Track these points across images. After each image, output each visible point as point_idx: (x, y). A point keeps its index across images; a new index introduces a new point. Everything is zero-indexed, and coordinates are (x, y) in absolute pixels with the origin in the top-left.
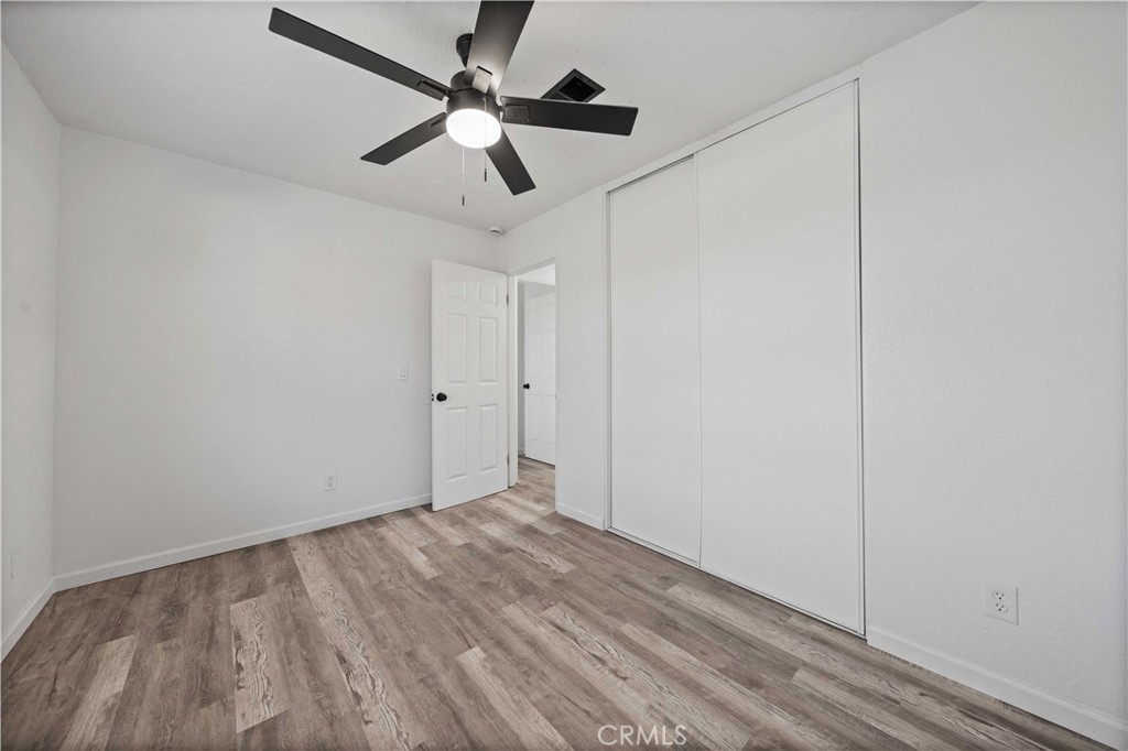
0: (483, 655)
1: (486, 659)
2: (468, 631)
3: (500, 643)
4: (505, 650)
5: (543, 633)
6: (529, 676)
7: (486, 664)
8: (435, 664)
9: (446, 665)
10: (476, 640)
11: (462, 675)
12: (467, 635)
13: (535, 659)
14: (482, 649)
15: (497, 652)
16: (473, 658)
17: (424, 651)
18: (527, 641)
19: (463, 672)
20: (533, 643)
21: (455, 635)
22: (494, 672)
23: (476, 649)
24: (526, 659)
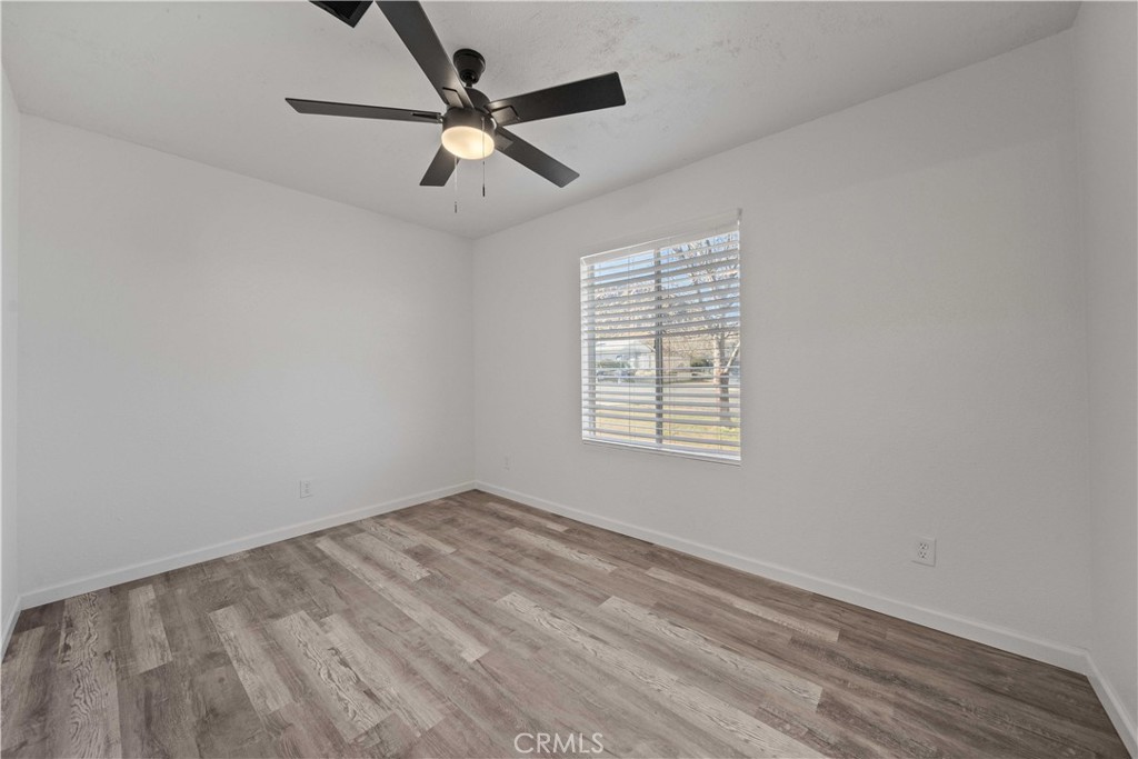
0: (464, 655)
1: (460, 652)
2: (485, 679)
3: (446, 669)
4: (441, 663)
5: (393, 686)
6: (420, 643)
7: (459, 648)
8: (507, 643)
9: (497, 643)
10: (473, 669)
11: (480, 637)
12: (484, 673)
13: (411, 657)
14: (465, 661)
15: (448, 659)
16: (472, 652)
17: (526, 653)
18: (415, 674)
19: (479, 640)
20: (409, 672)
21: (499, 672)
22: (451, 643)
23: (471, 660)
24: (420, 656)
